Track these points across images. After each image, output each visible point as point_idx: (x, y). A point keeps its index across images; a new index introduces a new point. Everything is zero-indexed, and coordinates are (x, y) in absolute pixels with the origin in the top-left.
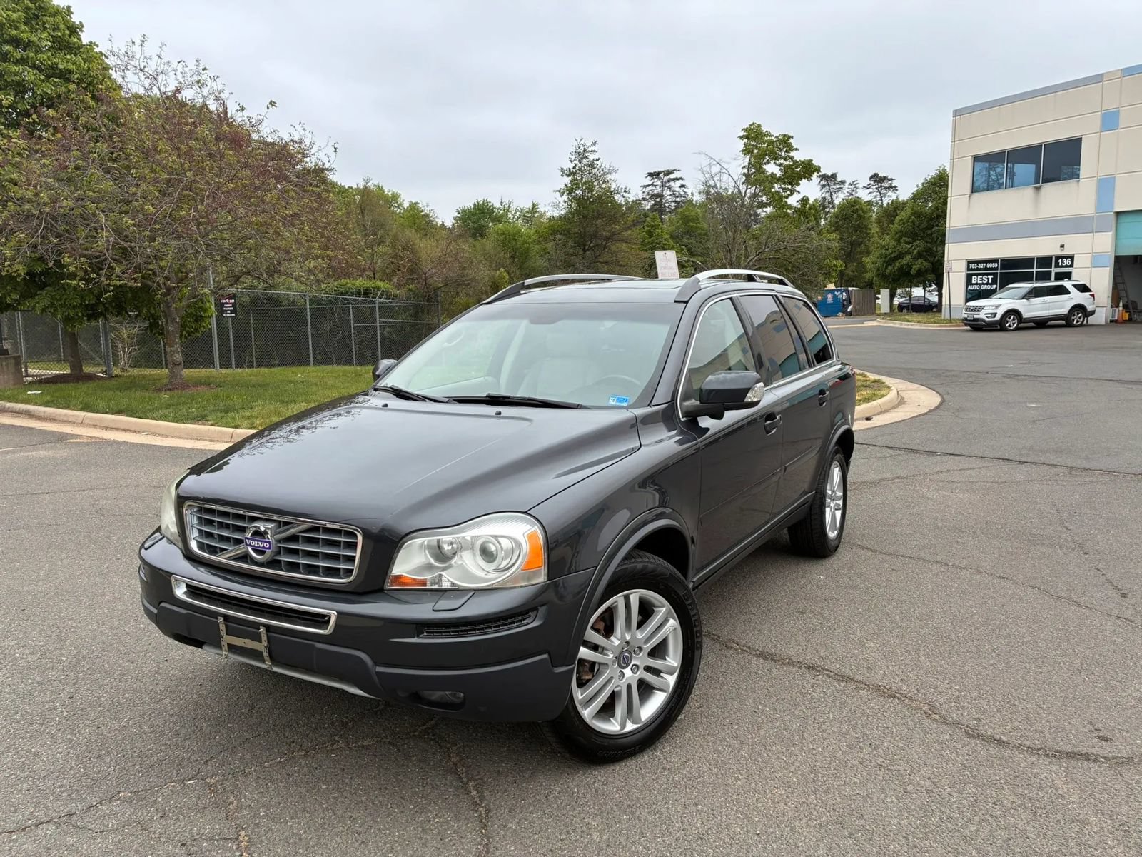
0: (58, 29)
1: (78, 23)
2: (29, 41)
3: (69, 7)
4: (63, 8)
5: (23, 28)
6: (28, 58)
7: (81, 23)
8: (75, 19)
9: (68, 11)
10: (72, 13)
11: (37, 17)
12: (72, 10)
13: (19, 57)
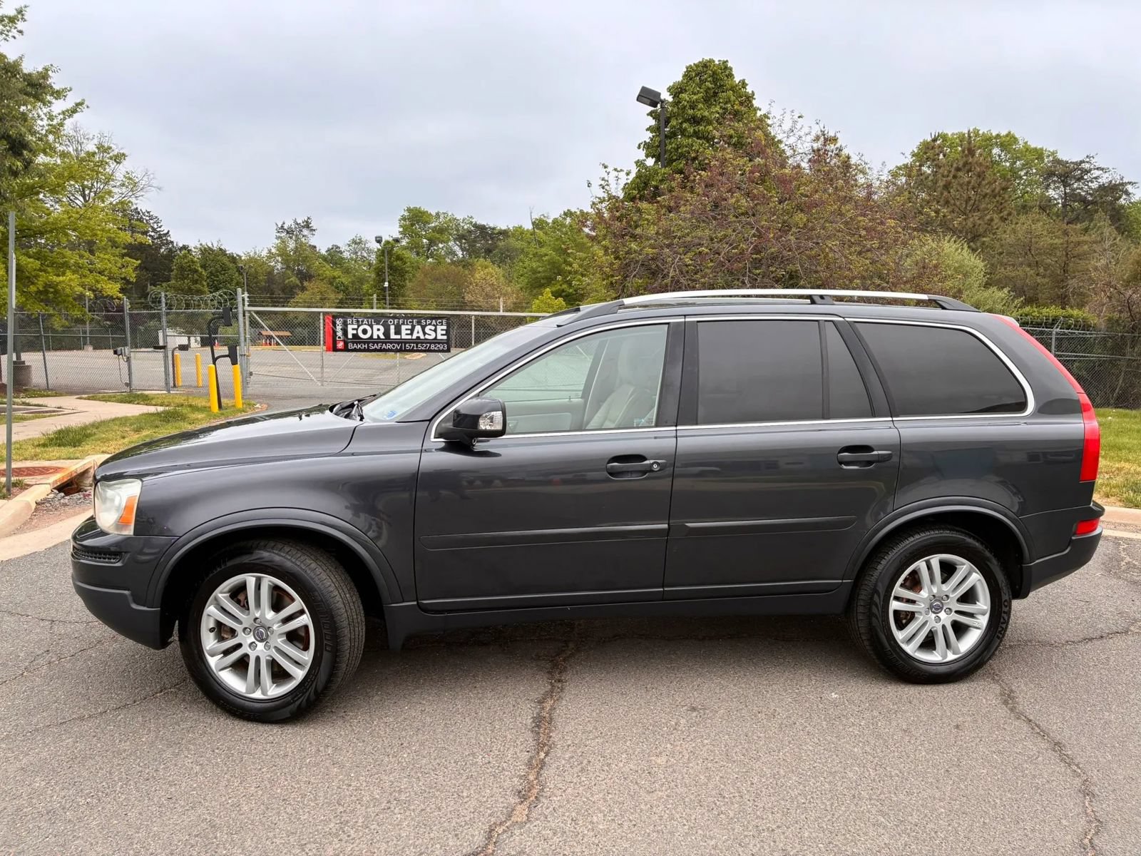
0: (730, 101)
1: (750, 92)
2: (702, 116)
3: (744, 80)
4: (740, 82)
5: (700, 106)
6: (699, 131)
7: (753, 92)
8: (749, 90)
9: (744, 84)
10: (747, 85)
11: (715, 94)
12: (746, 82)
13: (692, 131)
